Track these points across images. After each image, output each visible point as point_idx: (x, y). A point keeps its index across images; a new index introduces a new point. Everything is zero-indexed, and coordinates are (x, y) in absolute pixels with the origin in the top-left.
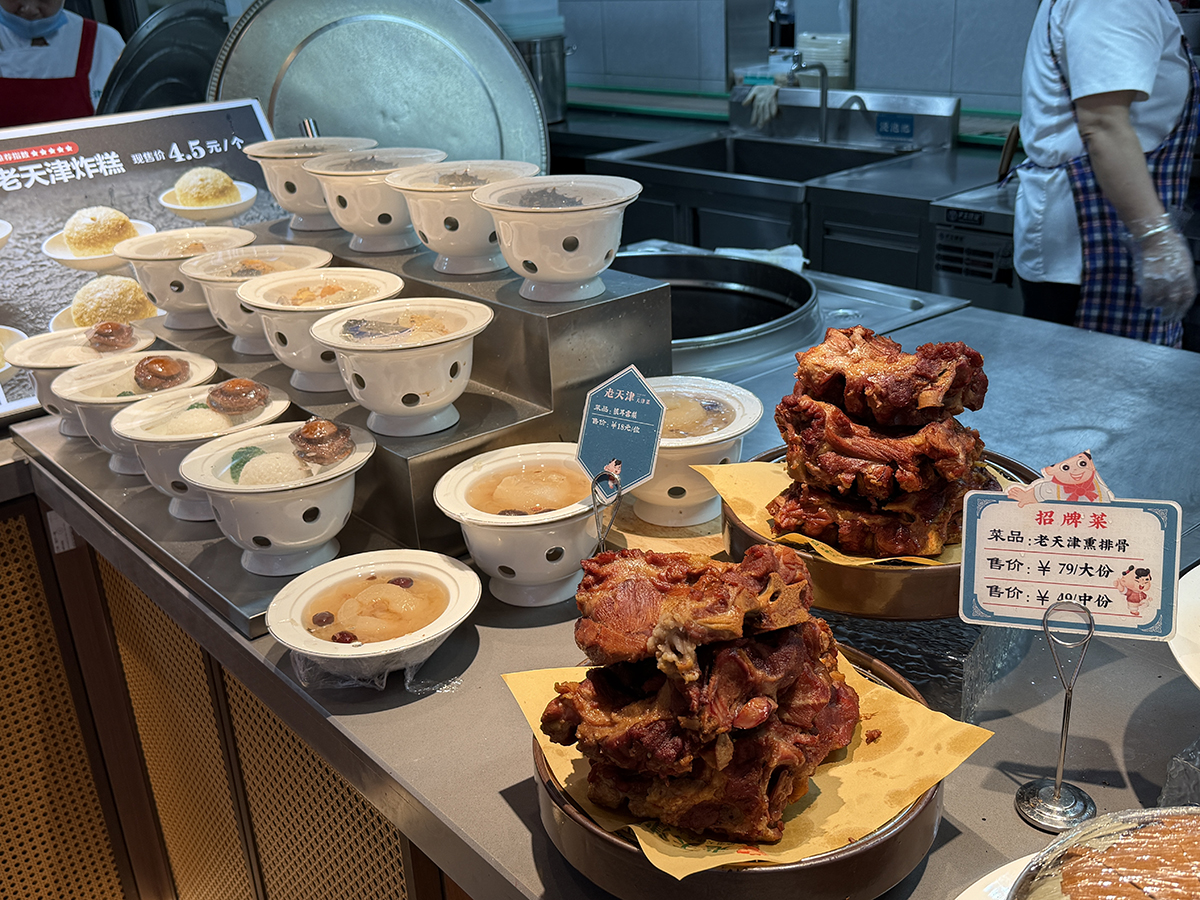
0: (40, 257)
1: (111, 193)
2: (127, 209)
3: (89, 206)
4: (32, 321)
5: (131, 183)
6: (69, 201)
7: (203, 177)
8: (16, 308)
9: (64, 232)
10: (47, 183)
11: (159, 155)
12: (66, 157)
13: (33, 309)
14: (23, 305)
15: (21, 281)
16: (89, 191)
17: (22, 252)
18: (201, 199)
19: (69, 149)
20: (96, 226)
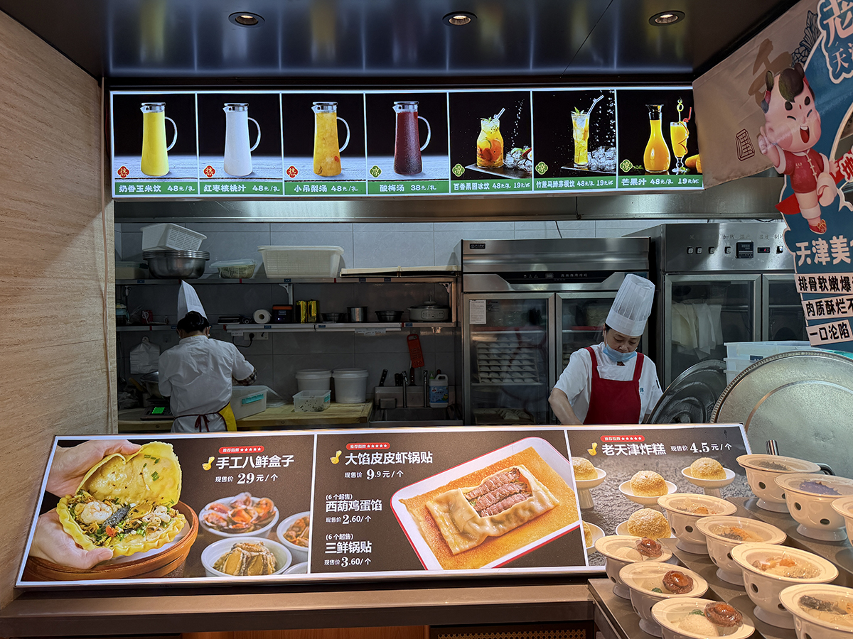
0: (617, 492)
1: (657, 464)
2: (664, 474)
3: (645, 470)
4: (608, 525)
5: (668, 461)
6: (636, 465)
7: (707, 463)
8: (602, 516)
9: (631, 481)
10: (626, 454)
11: (685, 448)
12: (638, 443)
13: (609, 519)
14: (605, 515)
15: (606, 503)
16: (646, 461)
17: (609, 488)
18: (704, 475)
19: (640, 438)
20: (647, 481)
